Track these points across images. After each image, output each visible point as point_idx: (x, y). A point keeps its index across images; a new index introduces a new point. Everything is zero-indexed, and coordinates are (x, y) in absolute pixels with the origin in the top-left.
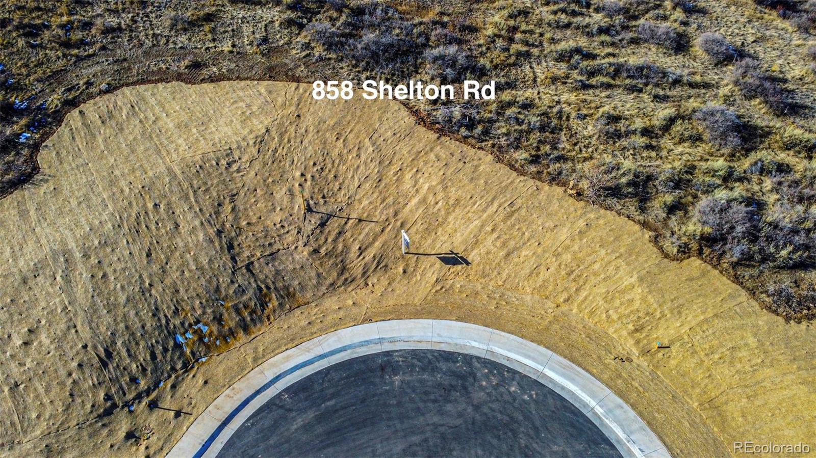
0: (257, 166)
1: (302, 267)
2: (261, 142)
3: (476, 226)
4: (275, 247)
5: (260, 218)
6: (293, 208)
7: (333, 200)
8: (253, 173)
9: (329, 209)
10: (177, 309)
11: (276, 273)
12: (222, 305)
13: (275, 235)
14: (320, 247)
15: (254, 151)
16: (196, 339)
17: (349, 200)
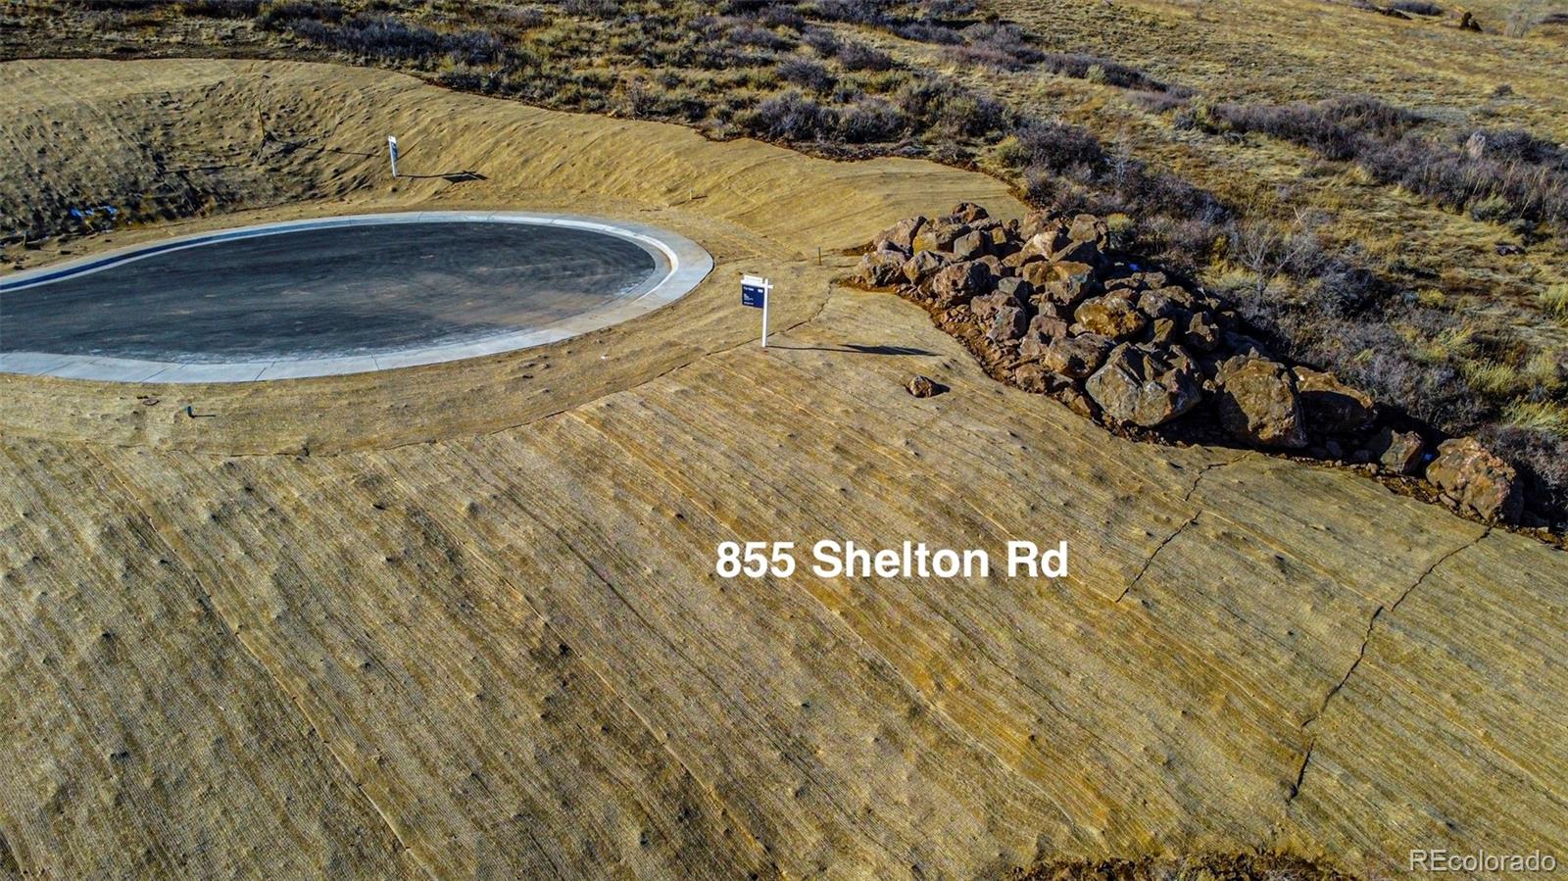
0: (203, 106)
1: (255, 180)
2: (211, 90)
3: (489, 143)
4: (220, 164)
5: (202, 142)
6: (248, 137)
7: (303, 133)
8: (196, 110)
9: (299, 139)
10: (76, 192)
11: (218, 182)
12: (139, 196)
13: (221, 155)
14: (281, 167)
15: (203, 96)
16: (99, 215)
17: (326, 134)
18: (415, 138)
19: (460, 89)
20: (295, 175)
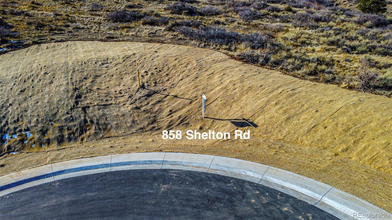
0: (119, 66)
1: (123, 115)
2: (128, 58)
3: (263, 101)
4: (110, 102)
5: (108, 87)
6: (132, 86)
7: (161, 85)
8: (115, 68)
9: (157, 88)
10: (18, 120)
11: (103, 115)
12: (52, 124)
13: (113, 96)
14: (142, 106)
15: (121, 60)
16: (18, 139)
17: (173, 86)
18: (219, 92)
19: (247, 62)
20: (148, 112)
